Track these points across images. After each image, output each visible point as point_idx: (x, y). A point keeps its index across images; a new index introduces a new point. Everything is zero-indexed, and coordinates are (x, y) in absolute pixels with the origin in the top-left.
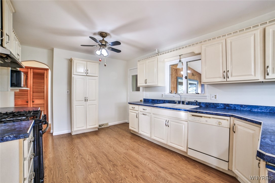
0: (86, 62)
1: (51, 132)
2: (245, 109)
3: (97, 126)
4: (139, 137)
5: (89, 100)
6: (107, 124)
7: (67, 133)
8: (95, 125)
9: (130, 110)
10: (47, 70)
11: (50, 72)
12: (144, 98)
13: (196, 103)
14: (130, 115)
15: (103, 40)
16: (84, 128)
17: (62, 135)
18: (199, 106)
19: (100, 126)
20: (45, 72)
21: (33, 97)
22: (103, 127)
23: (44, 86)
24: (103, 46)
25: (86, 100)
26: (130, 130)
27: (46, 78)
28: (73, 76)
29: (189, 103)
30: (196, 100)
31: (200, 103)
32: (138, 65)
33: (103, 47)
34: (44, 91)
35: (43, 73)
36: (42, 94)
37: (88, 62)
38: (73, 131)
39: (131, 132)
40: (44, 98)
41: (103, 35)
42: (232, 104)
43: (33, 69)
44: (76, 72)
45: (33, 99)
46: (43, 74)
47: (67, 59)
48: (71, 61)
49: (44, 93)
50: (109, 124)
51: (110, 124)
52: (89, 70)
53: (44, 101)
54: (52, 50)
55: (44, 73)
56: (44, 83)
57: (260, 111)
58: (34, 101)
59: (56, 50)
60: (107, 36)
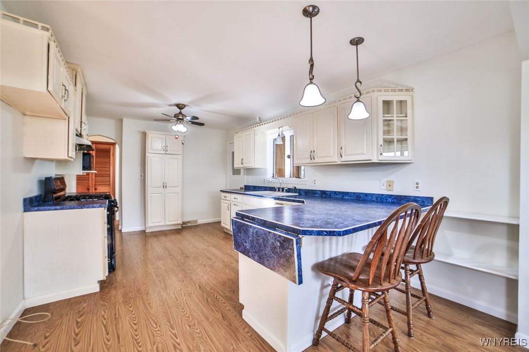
0: (164, 136)
1: (120, 229)
2: (338, 197)
3: (180, 222)
4: (229, 234)
5: (169, 187)
6: (196, 221)
7: (140, 230)
8: (177, 221)
9: (222, 200)
10: (114, 144)
11: (117, 147)
12: (245, 184)
13: (295, 190)
14: (222, 206)
15: (180, 113)
16: (162, 224)
17: (133, 232)
18: (298, 194)
19: (184, 223)
20: (112, 147)
21: (95, 182)
22: (189, 225)
23: (110, 168)
24: (180, 120)
25: (165, 187)
26: (223, 228)
27: (113, 155)
28: (147, 154)
29: (289, 190)
30: (295, 186)
31: (300, 190)
32: (235, 138)
33: (180, 122)
34: (110, 174)
35: (108, 148)
36: (106, 179)
37: (167, 136)
38: (147, 227)
39: (225, 231)
40: (110, 185)
41: (180, 106)
42: (328, 191)
43: (95, 144)
44: (152, 149)
45: (95, 185)
46: (108, 151)
47: (140, 132)
48: (144, 135)
49: (110, 177)
50: (198, 221)
51: (200, 222)
52: (168, 146)
53: (110, 188)
54: (121, 120)
55: (110, 149)
56: (110, 163)
57: (349, 198)
58: (97, 188)
59: (125, 121)
60: (184, 107)
